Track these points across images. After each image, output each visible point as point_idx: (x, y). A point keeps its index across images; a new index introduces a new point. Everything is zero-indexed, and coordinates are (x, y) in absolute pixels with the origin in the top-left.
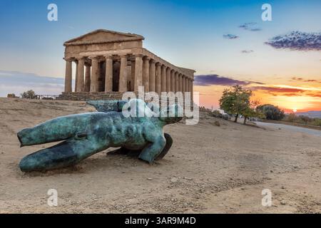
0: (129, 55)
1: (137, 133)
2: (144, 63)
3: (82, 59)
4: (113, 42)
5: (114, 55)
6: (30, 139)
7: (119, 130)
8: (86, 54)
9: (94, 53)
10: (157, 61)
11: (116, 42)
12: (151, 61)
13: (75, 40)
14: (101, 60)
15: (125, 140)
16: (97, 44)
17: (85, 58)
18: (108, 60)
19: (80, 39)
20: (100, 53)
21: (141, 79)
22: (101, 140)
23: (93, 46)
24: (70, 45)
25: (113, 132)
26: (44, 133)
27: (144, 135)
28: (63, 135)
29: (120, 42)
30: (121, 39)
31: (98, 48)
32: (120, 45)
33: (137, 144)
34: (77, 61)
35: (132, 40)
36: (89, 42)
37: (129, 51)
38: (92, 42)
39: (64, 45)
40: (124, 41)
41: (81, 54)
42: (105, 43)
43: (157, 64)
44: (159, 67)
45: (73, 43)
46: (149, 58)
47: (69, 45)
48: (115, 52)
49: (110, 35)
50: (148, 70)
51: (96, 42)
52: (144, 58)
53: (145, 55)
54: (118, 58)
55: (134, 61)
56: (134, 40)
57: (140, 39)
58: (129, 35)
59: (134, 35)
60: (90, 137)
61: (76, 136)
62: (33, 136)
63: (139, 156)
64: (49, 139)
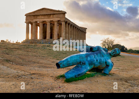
0: (59, 21)
1: (103, 62)
2: (66, 25)
3: (35, 22)
4: (51, 14)
5: (51, 21)
6: (64, 65)
7: (97, 61)
8: (37, 20)
9: (41, 20)
10: (71, 24)
11: (52, 14)
12: (69, 24)
14: (44, 23)
16: (42, 15)
17: (36, 22)
18: (48, 23)
20: (44, 20)
21: (65, 33)
23: (40, 16)
24: (28, 16)
26: (69, 62)
27: (106, 62)
28: (75, 63)
29: (54, 14)
30: (55, 13)
31: (43, 17)
32: (54, 16)
33: (103, 66)
34: (32, 24)
35: (60, 14)
36: (38, 14)
37: (59, 19)
38: (40, 14)
39: (25, 15)
40: (56, 14)
41: (34, 20)
42: (46, 15)
43: (71, 25)
44: (72, 27)
46: (68, 22)
48: (52, 19)
49: (49, 11)
51: (42, 14)
52: (66, 23)
53: (66, 21)
54: (52, 22)
55: (61, 24)
56: (62, 14)
57: (64, 13)
58: (59, 11)
59: (61, 11)
60: (86, 64)
61: (81, 64)
62: (64, 64)
63: (103, 72)
64: (70, 65)
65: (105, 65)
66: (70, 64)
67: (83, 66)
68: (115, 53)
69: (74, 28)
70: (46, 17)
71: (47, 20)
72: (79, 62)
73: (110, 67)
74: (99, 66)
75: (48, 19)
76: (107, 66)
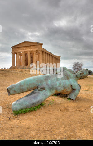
0: (37, 51)
1: (68, 85)
2: (43, 53)
4: (31, 46)
8: (20, 51)
9: (23, 50)
11: (32, 46)
12: (45, 53)
13: (16, 46)
14: (26, 53)
15: (63, 89)
17: (20, 52)
18: (29, 53)
19: (18, 45)
20: (26, 50)
22: (51, 90)
23: (23, 48)
25: (57, 85)
27: (71, 86)
28: (31, 88)
29: (33, 46)
30: (34, 44)
31: (25, 48)
33: (68, 91)
34: (16, 54)
35: (38, 45)
37: (37, 49)
38: (22, 46)
39: (12, 48)
42: (28, 46)
43: (47, 54)
45: (15, 47)
48: (31, 50)
49: (29, 43)
51: (24, 46)
52: (43, 52)
53: (43, 50)
54: (32, 52)
55: (39, 53)
57: (42, 44)
58: (37, 43)
59: (39, 43)
60: (46, 89)
61: (39, 88)
62: (16, 89)
63: (68, 97)
64: (24, 91)
65: (71, 89)
66: (24, 89)
67: (40, 92)
68: (82, 75)
69: (50, 56)
70: (27, 48)
71: (28, 50)
72: (36, 87)
73: (76, 92)
74: (63, 90)
76: (74, 90)
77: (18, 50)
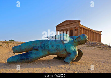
4: (70, 24)
9: (64, 28)
16: (65, 25)
20: (66, 28)
23: (64, 26)
27: (65, 50)
29: (72, 23)
37: (75, 26)
40: (74, 23)
47: (57, 27)
48: (71, 27)
50: (83, 32)
52: (81, 28)
55: (77, 29)
56: (77, 22)
57: (79, 21)
58: (75, 21)
62: (17, 49)
70: (67, 26)
72: (32, 48)
75: (68, 27)
77: (61, 28)
